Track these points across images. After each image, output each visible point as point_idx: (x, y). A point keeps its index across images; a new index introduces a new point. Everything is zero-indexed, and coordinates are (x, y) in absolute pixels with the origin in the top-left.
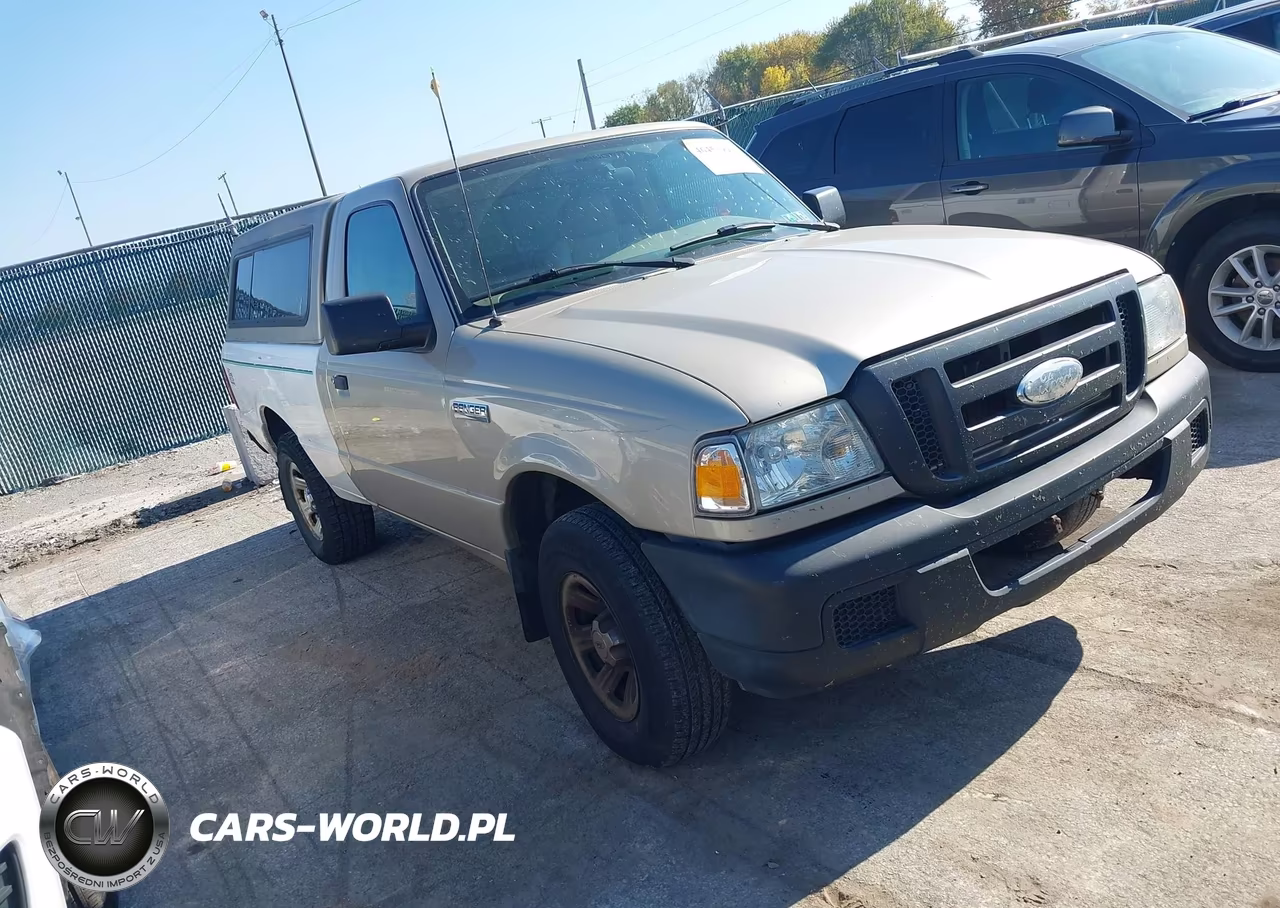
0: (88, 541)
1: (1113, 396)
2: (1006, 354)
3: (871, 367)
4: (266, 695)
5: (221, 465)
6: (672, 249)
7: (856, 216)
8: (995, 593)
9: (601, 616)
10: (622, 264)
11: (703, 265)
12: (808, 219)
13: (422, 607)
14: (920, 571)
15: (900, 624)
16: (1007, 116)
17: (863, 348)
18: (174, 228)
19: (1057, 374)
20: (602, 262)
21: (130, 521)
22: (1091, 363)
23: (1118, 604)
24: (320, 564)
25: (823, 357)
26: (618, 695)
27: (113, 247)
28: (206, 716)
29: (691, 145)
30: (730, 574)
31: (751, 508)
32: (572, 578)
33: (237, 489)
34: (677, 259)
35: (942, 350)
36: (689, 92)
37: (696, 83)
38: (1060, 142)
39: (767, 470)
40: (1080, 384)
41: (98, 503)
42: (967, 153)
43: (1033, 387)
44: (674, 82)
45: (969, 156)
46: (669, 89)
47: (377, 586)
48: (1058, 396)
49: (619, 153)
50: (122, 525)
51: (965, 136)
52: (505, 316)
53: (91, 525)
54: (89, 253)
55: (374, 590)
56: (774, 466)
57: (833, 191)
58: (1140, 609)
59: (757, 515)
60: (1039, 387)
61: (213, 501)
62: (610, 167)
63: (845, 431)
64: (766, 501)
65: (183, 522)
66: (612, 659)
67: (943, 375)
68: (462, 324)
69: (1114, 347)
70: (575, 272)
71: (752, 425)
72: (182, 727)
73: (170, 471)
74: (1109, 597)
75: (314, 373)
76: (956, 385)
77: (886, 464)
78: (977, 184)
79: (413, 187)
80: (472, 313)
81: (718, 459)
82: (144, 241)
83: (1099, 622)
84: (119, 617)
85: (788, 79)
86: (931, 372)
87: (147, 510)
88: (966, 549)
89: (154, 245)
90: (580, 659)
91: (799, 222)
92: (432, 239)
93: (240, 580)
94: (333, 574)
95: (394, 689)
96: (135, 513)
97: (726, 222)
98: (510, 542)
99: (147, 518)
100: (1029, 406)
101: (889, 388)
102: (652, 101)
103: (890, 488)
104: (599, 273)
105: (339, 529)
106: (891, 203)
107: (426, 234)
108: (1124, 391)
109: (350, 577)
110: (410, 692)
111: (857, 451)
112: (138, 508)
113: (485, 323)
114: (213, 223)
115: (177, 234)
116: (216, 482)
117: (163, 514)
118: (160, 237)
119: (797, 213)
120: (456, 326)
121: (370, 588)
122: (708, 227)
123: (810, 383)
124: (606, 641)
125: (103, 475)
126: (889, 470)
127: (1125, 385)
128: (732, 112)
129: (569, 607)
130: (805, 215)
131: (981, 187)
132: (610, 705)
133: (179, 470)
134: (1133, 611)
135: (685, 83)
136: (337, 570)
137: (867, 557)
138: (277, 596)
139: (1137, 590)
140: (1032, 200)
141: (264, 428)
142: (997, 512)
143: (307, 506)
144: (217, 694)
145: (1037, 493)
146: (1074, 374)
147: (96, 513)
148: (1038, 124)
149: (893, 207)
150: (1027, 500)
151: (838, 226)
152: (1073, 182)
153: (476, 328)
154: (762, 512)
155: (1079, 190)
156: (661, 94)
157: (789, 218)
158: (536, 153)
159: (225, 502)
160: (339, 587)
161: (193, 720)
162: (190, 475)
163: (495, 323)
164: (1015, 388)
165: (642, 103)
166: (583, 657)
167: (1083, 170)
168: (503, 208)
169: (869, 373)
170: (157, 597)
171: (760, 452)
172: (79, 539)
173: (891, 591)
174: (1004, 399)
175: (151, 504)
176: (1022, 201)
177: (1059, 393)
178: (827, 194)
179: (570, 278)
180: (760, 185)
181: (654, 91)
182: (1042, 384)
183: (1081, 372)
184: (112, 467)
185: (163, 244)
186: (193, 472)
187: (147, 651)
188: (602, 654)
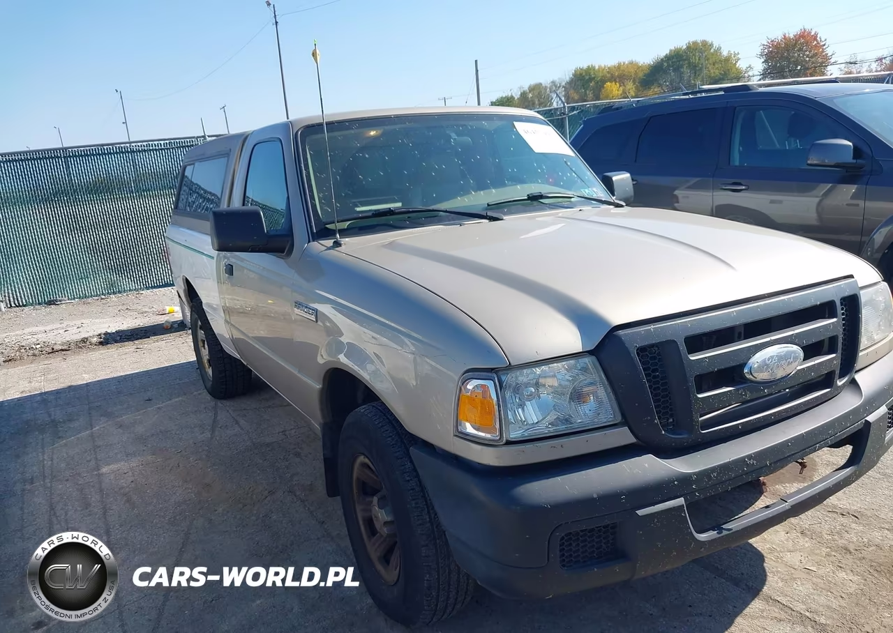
0: (62, 350)
1: (826, 380)
2: (740, 334)
3: (621, 332)
4: (135, 498)
5: (168, 309)
6: (488, 205)
7: (642, 197)
8: (703, 537)
9: (379, 495)
10: (446, 211)
11: (511, 221)
12: (602, 195)
13: (268, 445)
14: (640, 512)
15: (617, 554)
16: (772, 137)
17: (617, 314)
18: (166, 138)
19: (781, 358)
20: (431, 208)
21: (95, 340)
22: (811, 351)
23: (806, 543)
24: (209, 397)
25: (582, 317)
26: (386, 559)
27: (122, 145)
28: (87, 508)
29: (520, 126)
30: (477, 490)
31: (500, 439)
32: (362, 459)
33: (173, 327)
34: (491, 214)
35: (684, 325)
36: (551, 92)
37: (556, 87)
38: (809, 162)
39: (522, 406)
40: (799, 368)
41: (78, 323)
42: (736, 160)
43: (759, 367)
44: (541, 84)
45: (737, 163)
46: (536, 88)
47: (242, 422)
48: (779, 376)
49: (462, 126)
50: (88, 343)
51: (737, 149)
52: (347, 239)
53: (68, 339)
54: (105, 147)
55: (239, 425)
56: (528, 403)
57: (627, 175)
58: (825, 550)
59: (505, 444)
60: (764, 366)
61: (155, 334)
62: (454, 135)
63: (591, 384)
64: (515, 434)
65: (129, 347)
66: (385, 531)
67: (683, 348)
68: (314, 241)
69: (833, 340)
70: (409, 212)
71: (510, 368)
72: (66, 515)
73: (134, 307)
74: (799, 535)
75: (215, 259)
76: (693, 357)
77: (623, 415)
78: (740, 184)
79: (297, 132)
80: (323, 232)
81: (480, 391)
82: (145, 144)
83: (788, 557)
84: (58, 415)
85: (620, 92)
86: (672, 343)
87: (109, 333)
88: (683, 498)
89: (151, 148)
90: (361, 523)
91: (595, 196)
92: (304, 172)
93: (150, 400)
94: (215, 408)
95: (228, 512)
96: (100, 335)
97: (535, 188)
98: (324, 416)
99: (108, 340)
100: (752, 381)
101: (634, 353)
102: (524, 95)
103: (624, 437)
104: (428, 215)
105: (224, 375)
106: (675, 189)
107: (300, 167)
108: (837, 376)
109: (227, 411)
110: (238, 517)
111: (600, 403)
112: (103, 331)
113: (329, 243)
114: (194, 137)
115: (168, 142)
116: (161, 320)
117: (118, 338)
118: (156, 143)
119: (595, 189)
120: (309, 242)
121: (237, 423)
122: (520, 191)
123: (568, 338)
124: (382, 516)
125: (89, 303)
126: (625, 422)
127: (837, 372)
128: (573, 109)
129: (358, 479)
130: (599, 191)
131: (744, 187)
132: (380, 567)
133: (140, 308)
134: (818, 551)
135: (549, 86)
136: (219, 404)
137: (595, 496)
138: (170, 418)
139: (824, 533)
140: (780, 202)
141: (185, 290)
142: (713, 470)
143: (205, 352)
144: (101, 490)
145: (750, 457)
146: (796, 358)
147: (75, 330)
148: (793, 146)
149: (676, 192)
150: (741, 462)
151: (624, 204)
152: (815, 192)
153: (321, 246)
154: (509, 443)
155: (817, 200)
156: (530, 92)
157: (586, 192)
158: (398, 117)
159: (163, 336)
160: (215, 418)
161: (76, 510)
162: (146, 312)
163: (337, 244)
164: (743, 365)
165: (517, 95)
166: (364, 520)
167: (822, 185)
168: (364, 156)
169: (619, 338)
170: (89, 403)
171: (517, 389)
172: (56, 348)
173: (614, 527)
174: (733, 373)
175: (112, 330)
176: (772, 202)
177: (780, 374)
178: (622, 178)
179: (406, 216)
180: (569, 164)
181: (526, 88)
182: (767, 365)
183: (802, 358)
184: (97, 298)
185: (157, 148)
186: (149, 310)
187: (66, 445)
188: (378, 525)
